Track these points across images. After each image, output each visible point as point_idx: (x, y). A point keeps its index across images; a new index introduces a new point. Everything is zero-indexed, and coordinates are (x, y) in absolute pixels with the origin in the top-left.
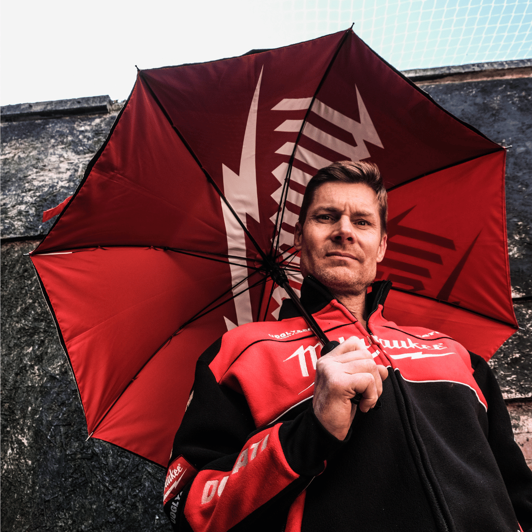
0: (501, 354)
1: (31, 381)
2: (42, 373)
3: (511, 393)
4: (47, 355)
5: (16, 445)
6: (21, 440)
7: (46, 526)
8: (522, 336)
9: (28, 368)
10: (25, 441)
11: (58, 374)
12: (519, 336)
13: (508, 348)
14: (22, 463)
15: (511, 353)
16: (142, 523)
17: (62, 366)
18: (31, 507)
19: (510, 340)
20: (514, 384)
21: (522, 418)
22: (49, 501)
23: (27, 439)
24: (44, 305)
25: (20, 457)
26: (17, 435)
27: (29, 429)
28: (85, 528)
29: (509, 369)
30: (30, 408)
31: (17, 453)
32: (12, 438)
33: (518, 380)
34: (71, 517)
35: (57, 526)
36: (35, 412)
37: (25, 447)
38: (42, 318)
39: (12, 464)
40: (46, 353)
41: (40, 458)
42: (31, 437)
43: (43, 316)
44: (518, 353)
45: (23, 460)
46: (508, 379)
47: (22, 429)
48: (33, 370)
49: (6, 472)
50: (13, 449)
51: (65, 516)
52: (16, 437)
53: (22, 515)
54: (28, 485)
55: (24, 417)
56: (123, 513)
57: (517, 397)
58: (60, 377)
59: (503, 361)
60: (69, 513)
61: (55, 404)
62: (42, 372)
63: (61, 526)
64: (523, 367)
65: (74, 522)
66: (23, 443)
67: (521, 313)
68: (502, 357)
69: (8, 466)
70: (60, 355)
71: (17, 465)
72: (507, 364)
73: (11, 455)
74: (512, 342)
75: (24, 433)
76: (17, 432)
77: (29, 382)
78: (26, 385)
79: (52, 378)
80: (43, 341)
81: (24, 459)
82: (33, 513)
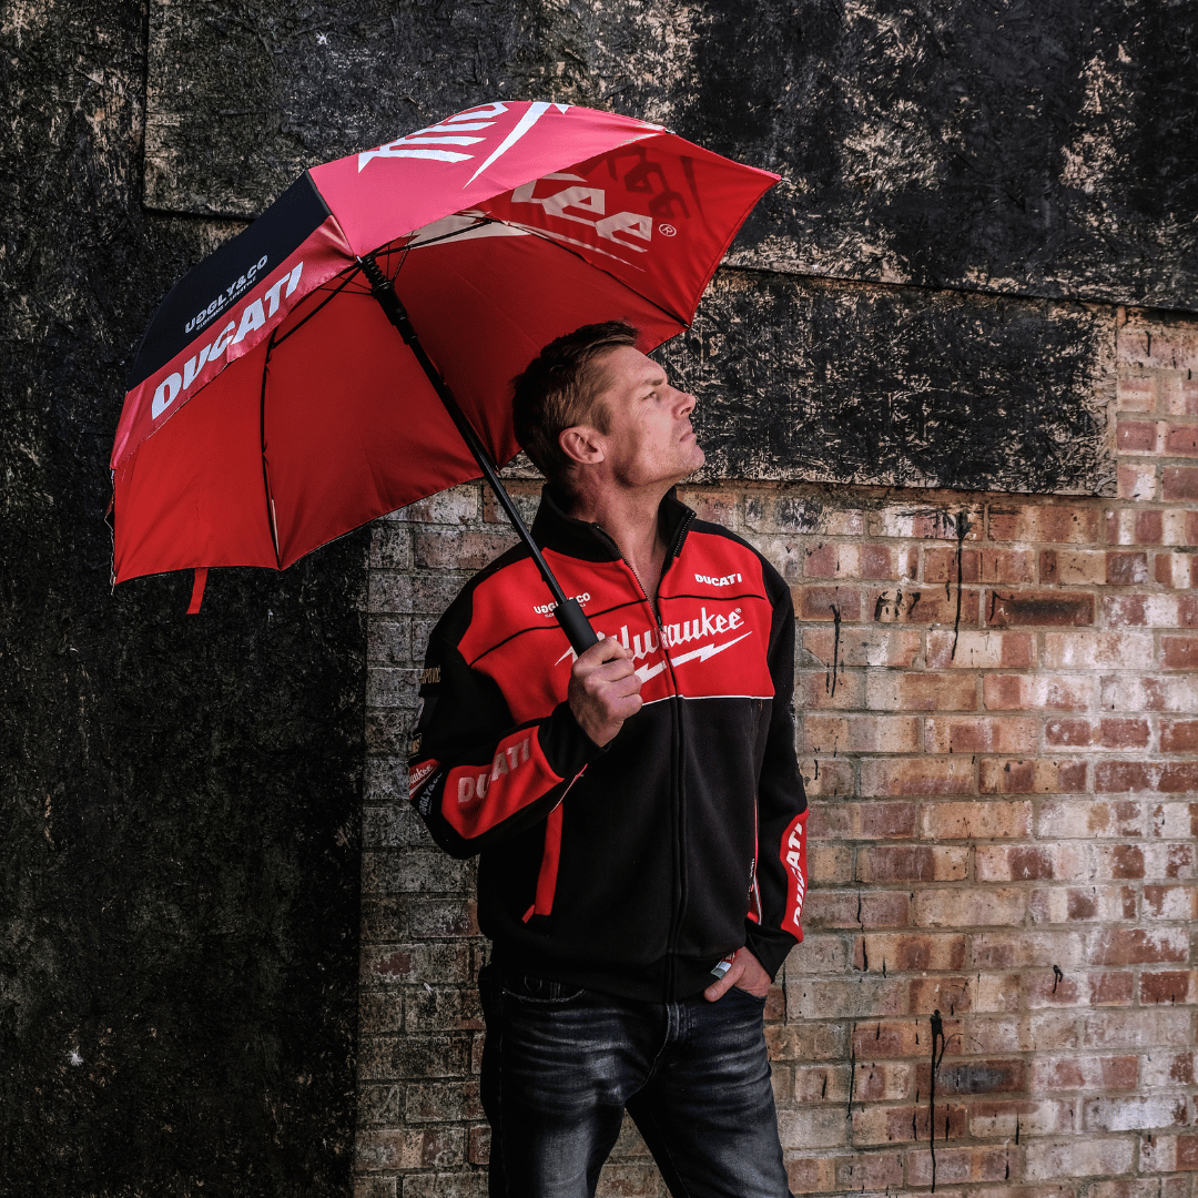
0: (832, 393)
1: (18, 328)
2: (38, 315)
3: (824, 471)
4: (40, 272)
5: (19, 464)
6: (26, 455)
7: (99, 612)
8: (876, 363)
9: (7, 298)
10: (33, 456)
11: (70, 323)
12: (871, 361)
13: (846, 383)
14: (37, 499)
15: (848, 394)
16: (247, 619)
17: (75, 302)
18: (68, 578)
19: (855, 368)
20: (833, 457)
21: (825, 509)
22: (96, 571)
23: (36, 454)
24: (9, 136)
25: (30, 486)
26: (16, 443)
27: (36, 433)
28: (161, 620)
29: (834, 425)
30: (30, 390)
31: (25, 479)
32: (9, 449)
33: (841, 450)
34: (138, 600)
35: (117, 613)
36: (40, 399)
37: (36, 469)
38: (10, 172)
39: (20, 499)
40: (39, 267)
41: (68, 493)
42: (44, 450)
43: (12, 167)
44: (859, 396)
45: (38, 494)
46: (828, 444)
47: (24, 433)
48: (19, 304)
49: (11, 512)
50: (15, 471)
51: (128, 598)
52: (15, 446)
53: (56, 589)
54: (56, 541)
55: (22, 407)
56: (218, 603)
57: (830, 481)
58: (75, 329)
59: (830, 407)
60: (133, 595)
61: (75, 388)
62: (39, 312)
63: (123, 614)
64: (857, 427)
65: (142, 608)
66: (32, 460)
67: (892, 312)
68: (832, 401)
69: (12, 500)
70: (66, 276)
71: (29, 500)
72: (835, 415)
73: (13, 480)
74: (857, 372)
75: (30, 441)
76: (15, 437)
77: (17, 331)
78: (12, 337)
79: (61, 328)
80: (24, 236)
81: (40, 491)
82: (74, 588)
